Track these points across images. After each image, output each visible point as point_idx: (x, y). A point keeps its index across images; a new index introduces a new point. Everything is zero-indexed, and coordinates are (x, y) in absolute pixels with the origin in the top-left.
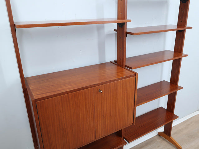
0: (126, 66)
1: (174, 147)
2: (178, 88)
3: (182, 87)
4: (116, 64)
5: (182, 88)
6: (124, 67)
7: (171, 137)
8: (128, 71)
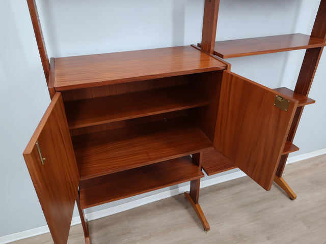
0: (215, 53)
1: (284, 193)
2: (308, 101)
3: (314, 99)
4: (200, 49)
5: (314, 102)
6: (211, 54)
7: (281, 179)
8: (216, 61)
